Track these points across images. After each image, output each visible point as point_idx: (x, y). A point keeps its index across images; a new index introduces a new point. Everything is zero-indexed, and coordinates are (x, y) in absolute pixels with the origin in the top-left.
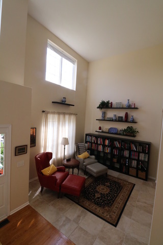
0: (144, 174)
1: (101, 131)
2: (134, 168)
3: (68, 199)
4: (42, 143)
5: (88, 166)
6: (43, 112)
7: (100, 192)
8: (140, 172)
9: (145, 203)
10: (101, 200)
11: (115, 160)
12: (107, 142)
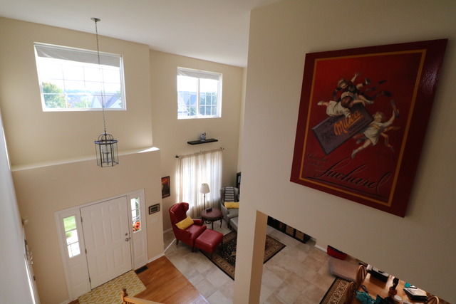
4: (178, 192)
5: (232, 220)
6: (177, 157)
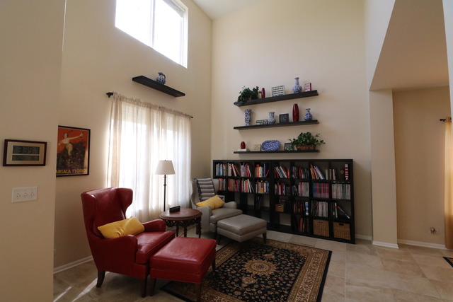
0: (346, 228)
1: (245, 150)
2: (322, 218)
3: (171, 296)
4: (108, 170)
5: (222, 222)
6: (110, 94)
7: (254, 273)
8: (336, 226)
9: (367, 285)
10: (257, 289)
11: (280, 208)
12: (260, 172)
